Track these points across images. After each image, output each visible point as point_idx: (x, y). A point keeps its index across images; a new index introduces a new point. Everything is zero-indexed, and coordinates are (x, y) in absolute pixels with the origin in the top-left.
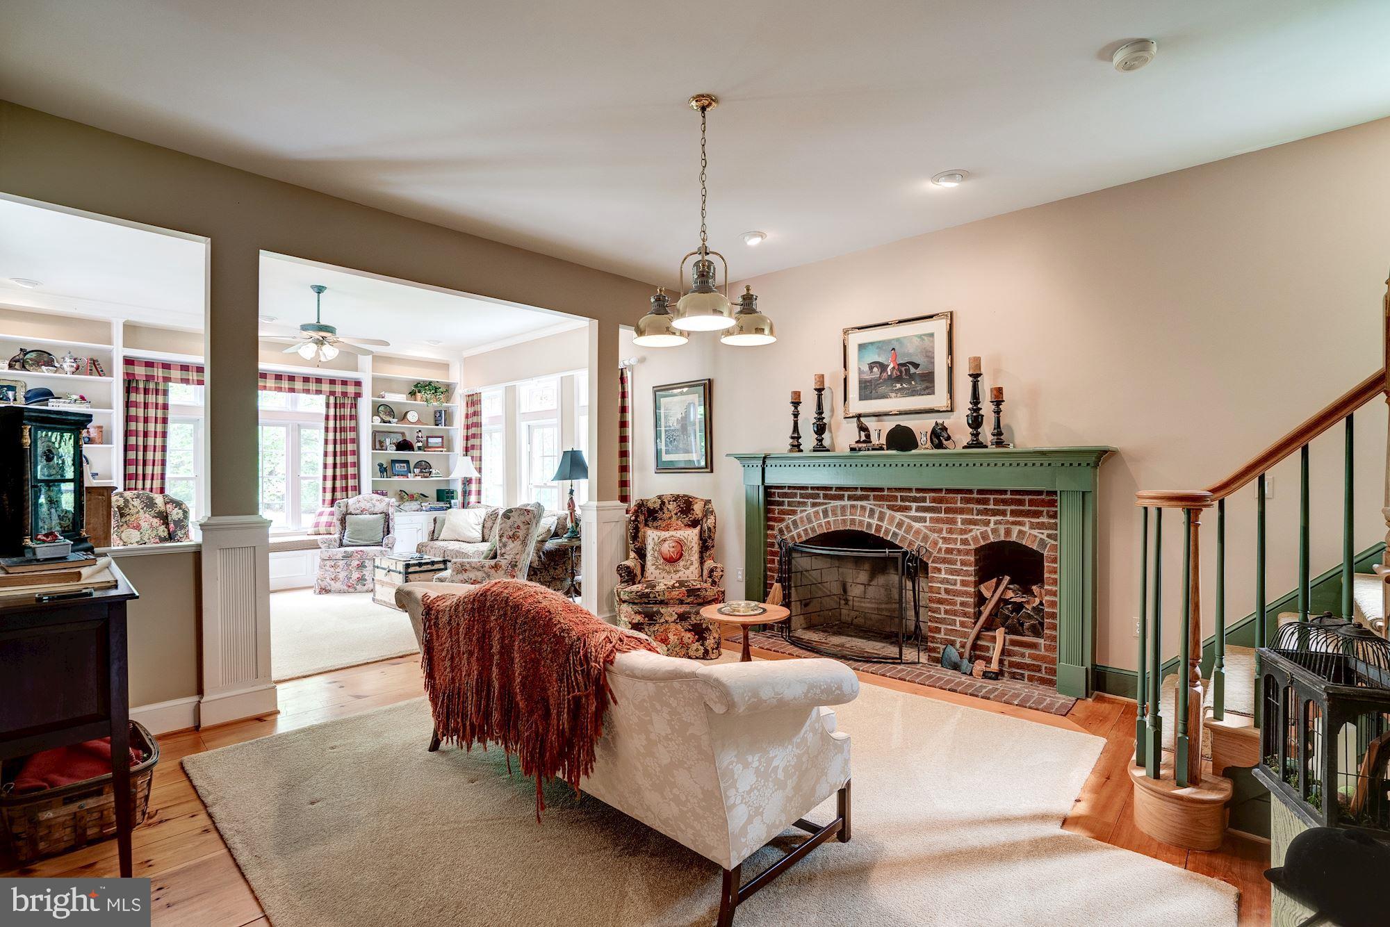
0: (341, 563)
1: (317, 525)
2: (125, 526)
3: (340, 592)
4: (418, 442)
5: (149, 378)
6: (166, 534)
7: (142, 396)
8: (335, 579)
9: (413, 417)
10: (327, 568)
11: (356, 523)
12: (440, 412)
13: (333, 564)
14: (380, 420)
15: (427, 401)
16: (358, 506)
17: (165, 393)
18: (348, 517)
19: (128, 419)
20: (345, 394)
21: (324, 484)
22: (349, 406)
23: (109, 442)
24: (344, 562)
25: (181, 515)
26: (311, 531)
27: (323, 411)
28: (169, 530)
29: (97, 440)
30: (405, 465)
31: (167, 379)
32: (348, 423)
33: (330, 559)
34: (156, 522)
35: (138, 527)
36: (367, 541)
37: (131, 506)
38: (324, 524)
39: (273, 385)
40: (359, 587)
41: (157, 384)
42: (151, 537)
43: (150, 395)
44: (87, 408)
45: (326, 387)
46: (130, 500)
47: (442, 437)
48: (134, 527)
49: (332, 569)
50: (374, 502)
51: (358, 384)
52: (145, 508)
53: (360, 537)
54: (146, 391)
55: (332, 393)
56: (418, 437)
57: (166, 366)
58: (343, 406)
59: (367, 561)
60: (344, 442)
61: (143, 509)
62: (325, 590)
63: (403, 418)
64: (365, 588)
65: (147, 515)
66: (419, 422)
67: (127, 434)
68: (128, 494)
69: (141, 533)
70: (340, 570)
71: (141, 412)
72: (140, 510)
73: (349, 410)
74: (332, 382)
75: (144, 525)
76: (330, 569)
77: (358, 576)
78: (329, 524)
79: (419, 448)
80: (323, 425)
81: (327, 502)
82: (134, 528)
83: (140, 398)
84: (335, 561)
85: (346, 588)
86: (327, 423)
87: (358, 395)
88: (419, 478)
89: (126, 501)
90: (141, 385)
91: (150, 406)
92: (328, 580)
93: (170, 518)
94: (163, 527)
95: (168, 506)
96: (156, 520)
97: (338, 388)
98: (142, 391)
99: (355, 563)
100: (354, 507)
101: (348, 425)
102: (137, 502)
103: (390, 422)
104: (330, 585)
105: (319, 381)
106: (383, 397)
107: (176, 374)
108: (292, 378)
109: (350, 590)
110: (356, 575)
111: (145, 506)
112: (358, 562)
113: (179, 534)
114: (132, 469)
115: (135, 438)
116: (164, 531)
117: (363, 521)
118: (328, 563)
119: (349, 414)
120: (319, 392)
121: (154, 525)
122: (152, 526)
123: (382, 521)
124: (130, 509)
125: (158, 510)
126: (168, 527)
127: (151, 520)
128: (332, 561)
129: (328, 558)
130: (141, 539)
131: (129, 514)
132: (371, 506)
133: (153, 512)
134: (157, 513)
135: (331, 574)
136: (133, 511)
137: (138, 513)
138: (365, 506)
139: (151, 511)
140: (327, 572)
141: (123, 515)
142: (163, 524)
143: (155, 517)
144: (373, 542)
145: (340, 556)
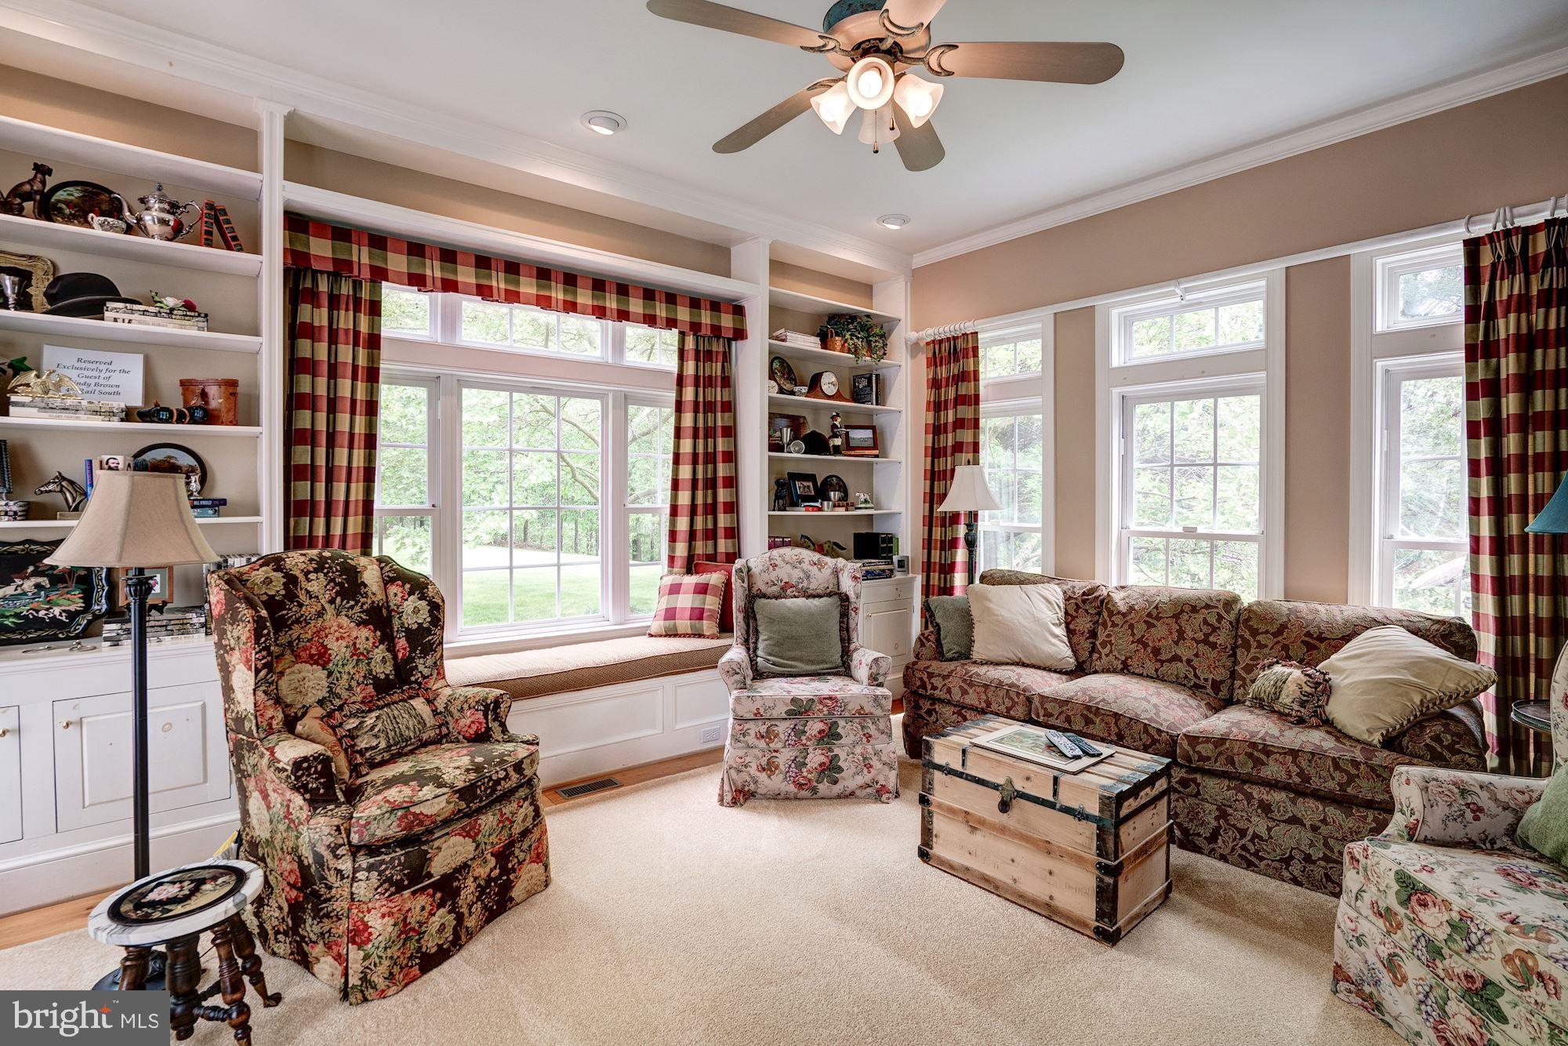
0: (783, 727)
1: (670, 614)
2: (289, 657)
3: (776, 797)
4: (835, 436)
5: (341, 268)
6: (389, 668)
7: (325, 311)
8: (769, 768)
9: (829, 384)
10: (751, 739)
12: (867, 378)
13: (763, 729)
14: (777, 388)
15: (851, 351)
16: (773, 576)
17: (375, 309)
18: (761, 603)
19: (296, 366)
20: (716, 330)
21: (673, 523)
22: (720, 358)
23: (253, 419)
24: (789, 724)
25: (424, 616)
26: (657, 625)
28: (395, 657)
29: (224, 416)
30: (810, 482)
31: (380, 274)
32: (719, 395)
33: (758, 717)
34: (363, 636)
35: (321, 658)
36: (812, 662)
37: (303, 597)
38: (688, 614)
39: (590, 302)
40: (824, 788)
41: (357, 285)
42: (354, 683)
43: (342, 312)
44: (200, 329)
45: (683, 314)
46: (301, 577)
47: (872, 428)
48: (311, 656)
49: (762, 744)
50: (805, 566)
51: (739, 311)
52: (338, 600)
53: (797, 653)
54: (334, 302)
55: (695, 327)
56: (834, 426)
57: (379, 240)
58: (710, 355)
59: (841, 723)
60: (710, 433)
61: (332, 601)
62: (741, 796)
63: (814, 384)
64: (837, 789)
65: (344, 621)
66: (838, 396)
67: (294, 402)
68: (296, 560)
69: (330, 674)
70: (779, 745)
71: (322, 352)
72: (327, 606)
73: (719, 365)
74: (695, 302)
75: (338, 649)
76: (757, 742)
77: (823, 759)
78: (698, 614)
79: (834, 450)
80: (672, 395)
81: (678, 563)
82: (313, 660)
83: (321, 317)
84: (768, 723)
85: (792, 788)
86: (680, 393)
87: (740, 334)
89: (291, 580)
90: (323, 286)
91: (341, 336)
92: (753, 770)
93: (396, 623)
94: (380, 652)
95: (393, 589)
96: (365, 632)
97: (706, 318)
98: (325, 301)
99: (815, 727)
100: (766, 577)
101: (719, 398)
102: (317, 585)
103: (792, 393)
104: (756, 782)
105: (671, 298)
106: (783, 340)
107: (397, 262)
108: (623, 289)
109: (803, 793)
110: (815, 758)
111: (338, 594)
112: (820, 726)
113: (421, 668)
114: (303, 490)
115: (308, 413)
116: (384, 661)
117: (798, 613)
118: (753, 728)
119: (719, 373)
120: (671, 323)
121: (362, 645)
122: (356, 649)
123: (836, 614)
124: (301, 605)
125: (369, 602)
126: (392, 649)
127: (354, 634)
128: (760, 723)
129: (752, 717)
130: (330, 691)
131: (297, 621)
132: (802, 575)
133: (357, 609)
134: (366, 612)
135: (760, 754)
136: (310, 609)
137: (320, 614)
138: (790, 576)
139: (352, 607)
140: (750, 751)
141: (280, 625)
142: (381, 642)
143: (361, 623)
144: (826, 666)
145: (781, 710)
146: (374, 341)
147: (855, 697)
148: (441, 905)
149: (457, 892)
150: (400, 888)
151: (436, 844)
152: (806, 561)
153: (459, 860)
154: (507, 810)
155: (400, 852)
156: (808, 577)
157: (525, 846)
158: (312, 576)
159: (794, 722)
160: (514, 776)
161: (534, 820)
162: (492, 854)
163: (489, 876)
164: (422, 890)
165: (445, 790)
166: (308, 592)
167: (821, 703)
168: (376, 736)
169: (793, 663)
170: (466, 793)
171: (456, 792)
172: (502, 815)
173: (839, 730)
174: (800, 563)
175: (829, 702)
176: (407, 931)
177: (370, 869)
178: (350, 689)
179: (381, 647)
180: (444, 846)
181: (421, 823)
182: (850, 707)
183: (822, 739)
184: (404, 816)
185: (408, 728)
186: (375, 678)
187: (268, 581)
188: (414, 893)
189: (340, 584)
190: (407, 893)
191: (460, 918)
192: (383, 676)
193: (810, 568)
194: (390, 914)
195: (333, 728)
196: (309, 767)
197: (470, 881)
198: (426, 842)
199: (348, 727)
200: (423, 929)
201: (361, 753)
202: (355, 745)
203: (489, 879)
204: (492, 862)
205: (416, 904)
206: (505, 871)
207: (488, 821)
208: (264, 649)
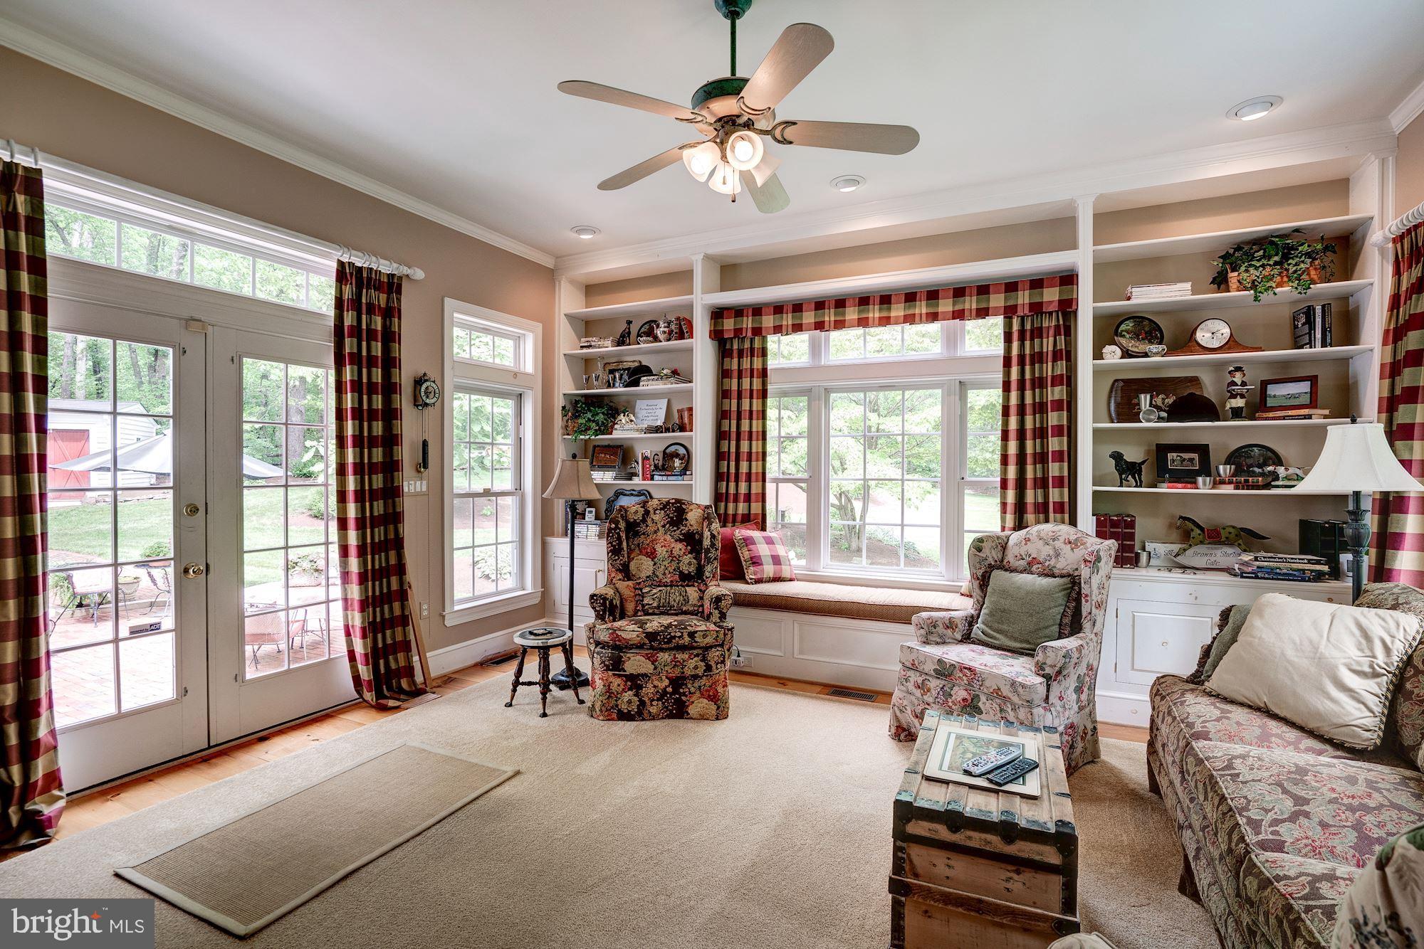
0: (934, 684)
2: (637, 551)
5: (738, 333)
6: (692, 569)
9: (1211, 335)
10: (911, 686)
11: (1004, 593)
12: (1309, 312)
13: (920, 680)
14: (1119, 352)
15: (1254, 286)
18: (995, 574)
19: (722, 394)
20: (1037, 307)
22: (1051, 331)
24: (938, 683)
27: (999, 349)
30: (1195, 456)
31: (762, 331)
33: (916, 668)
34: (679, 548)
35: (652, 555)
37: (649, 521)
41: (753, 340)
42: (666, 571)
43: (745, 359)
45: (997, 300)
46: (652, 512)
47: (1313, 380)
48: (647, 553)
49: (918, 693)
50: (1059, 544)
51: (1069, 280)
52: (668, 526)
53: (1005, 627)
54: (740, 354)
55: (1011, 310)
57: (758, 311)
58: (1038, 333)
60: (1039, 408)
61: (664, 526)
63: (1184, 339)
65: (668, 537)
66: (1234, 345)
67: (720, 415)
69: (655, 564)
70: (931, 700)
71: (735, 384)
72: (660, 528)
73: (1050, 339)
74: (1011, 286)
75: (661, 551)
76: (915, 691)
79: (1237, 414)
80: (999, 377)
82: (647, 555)
83: (734, 364)
84: (924, 677)
86: (1006, 374)
87: (1067, 304)
88: (1228, 490)
90: (735, 346)
91: (744, 373)
92: (911, 715)
94: (688, 558)
96: (679, 546)
97: (1023, 298)
99: (959, 693)
102: (659, 517)
103: (1146, 355)
105: (982, 289)
106: (1129, 298)
107: (768, 321)
108: (934, 294)
111: (668, 523)
112: (963, 694)
115: (727, 421)
116: (689, 563)
118: (915, 677)
119: (1050, 348)
120: (982, 312)
121: (676, 552)
122: (671, 553)
123: (1060, 598)
124: (647, 526)
125: (687, 529)
126: (697, 558)
127: (673, 545)
128: (918, 674)
129: (910, 666)
130: (654, 573)
131: (644, 534)
132: (1051, 553)
133: (678, 532)
134: (683, 534)
135: (916, 702)
136: (651, 529)
137: (655, 532)
138: (1039, 551)
139: (675, 531)
140: (909, 695)
141: (637, 534)
142: (690, 552)
143: (680, 541)
144: (1028, 646)
145: (930, 667)
146: (764, 373)
147: (996, 676)
148: (630, 689)
149: (640, 687)
150: (608, 669)
151: (628, 655)
152: (1062, 539)
153: (643, 671)
154: (680, 656)
155: (610, 651)
156: (1057, 555)
157: (696, 685)
158: (657, 512)
159: (943, 682)
160: (687, 639)
161: (705, 671)
162: (667, 677)
163: (665, 689)
164: (619, 676)
165: (640, 630)
166: (653, 520)
167: (961, 671)
168: (654, 599)
169: (998, 636)
170: (652, 636)
171: (644, 633)
172: (675, 658)
173: (980, 704)
174: (1054, 540)
175: (968, 673)
176: (609, 692)
177: (598, 653)
178: (664, 574)
179: (690, 555)
180: (632, 658)
181: (619, 641)
182: (987, 683)
183: (965, 707)
184: (612, 634)
185: (675, 601)
186: (681, 572)
187: (636, 512)
188: (614, 675)
189: (672, 518)
190: (610, 673)
191: (642, 703)
192: (686, 572)
193: (1063, 546)
194: (602, 680)
195: (635, 589)
196: (597, 600)
197: (650, 685)
198: (624, 652)
199: (644, 591)
200: (619, 696)
201: (643, 606)
202: (643, 601)
203: (665, 692)
204: (667, 682)
205: (617, 683)
206: (675, 691)
207: (664, 657)
208: (610, 543)
